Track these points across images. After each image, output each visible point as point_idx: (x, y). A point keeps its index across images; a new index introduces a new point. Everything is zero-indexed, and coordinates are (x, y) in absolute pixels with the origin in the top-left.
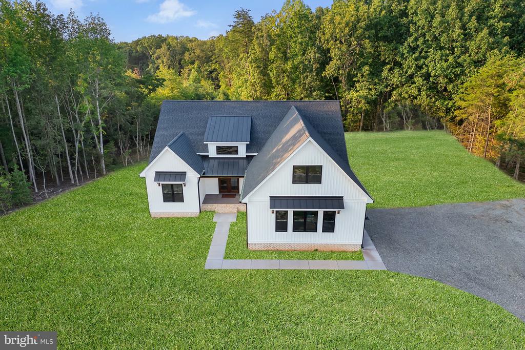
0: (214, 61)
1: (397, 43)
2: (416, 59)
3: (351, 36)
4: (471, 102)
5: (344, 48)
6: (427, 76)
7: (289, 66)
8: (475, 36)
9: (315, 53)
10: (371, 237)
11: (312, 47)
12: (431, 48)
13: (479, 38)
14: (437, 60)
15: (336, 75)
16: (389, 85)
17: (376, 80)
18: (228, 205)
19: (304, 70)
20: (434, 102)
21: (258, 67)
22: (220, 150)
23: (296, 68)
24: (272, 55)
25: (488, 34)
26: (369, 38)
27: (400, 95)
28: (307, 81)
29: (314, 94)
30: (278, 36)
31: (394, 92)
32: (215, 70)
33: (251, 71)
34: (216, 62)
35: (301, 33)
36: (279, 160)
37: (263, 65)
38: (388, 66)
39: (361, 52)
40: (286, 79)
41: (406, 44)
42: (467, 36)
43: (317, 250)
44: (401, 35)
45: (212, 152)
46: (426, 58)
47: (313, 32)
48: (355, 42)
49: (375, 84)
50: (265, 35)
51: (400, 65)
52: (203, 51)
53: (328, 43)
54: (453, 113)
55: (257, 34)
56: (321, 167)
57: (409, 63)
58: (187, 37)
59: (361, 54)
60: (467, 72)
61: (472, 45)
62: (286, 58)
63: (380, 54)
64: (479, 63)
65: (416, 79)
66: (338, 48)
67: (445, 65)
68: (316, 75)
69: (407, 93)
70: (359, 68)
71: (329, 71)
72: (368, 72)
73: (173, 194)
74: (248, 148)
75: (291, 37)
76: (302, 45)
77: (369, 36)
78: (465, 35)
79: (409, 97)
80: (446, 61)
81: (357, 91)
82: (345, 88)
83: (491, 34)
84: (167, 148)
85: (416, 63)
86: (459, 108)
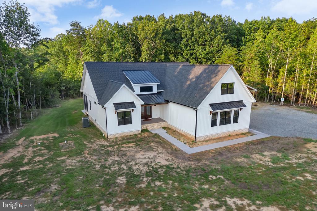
2: (189, 50)
18: (154, 124)
38: (172, 55)
41: (182, 43)
43: (230, 135)
45: (137, 91)
51: (181, 53)
56: (234, 83)
60: (215, 55)
64: (220, 51)
72: (163, 58)
73: (125, 118)
84: (124, 85)
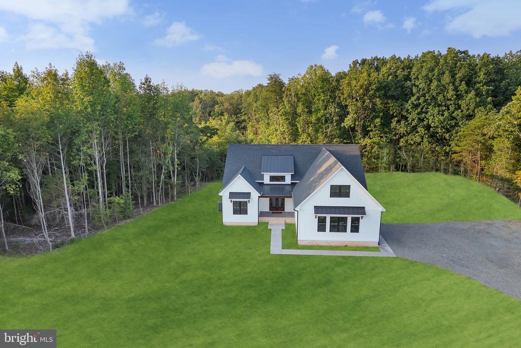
0: (243, 113)
1: (403, 100)
2: (418, 114)
3: (364, 95)
4: (464, 148)
5: (359, 104)
6: (428, 127)
7: (313, 119)
8: (465, 96)
9: (335, 108)
10: (385, 240)
11: (332, 103)
12: (430, 105)
13: (469, 98)
14: (435, 115)
15: (353, 125)
16: (397, 134)
17: (386, 130)
18: (278, 218)
19: (326, 121)
20: (435, 148)
21: (287, 119)
22: (272, 178)
23: (318, 120)
24: (299, 110)
25: (475, 95)
26: (379, 97)
27: (407, 141)
28: (329, 130)
29: (335, 140)
30: (304, 94)
31: (402, 140)
32: (244, 121)
33: (281, 122)
34: (245, 114)
35: (323, 92)
36: (317, 183)
37: (292, 118)
38: (396, 119)
39: (373, 107)
40: (311, 128)
41: (410, 102)
42: (459, 97)
43: (346, 246)
44: (406, 95)
45: (267, 180)
46: (426, 113)
47: (333, 92)
48: (368, 100)
49: (386, 133)
50: (293, 94)
51: (406, 118)
52: (231, 104)
53: (346, 101)
54: (451, 156)
55: (287, 93)
56: (349, 186)
57: (413, 116)
58: (211, 91)
59: (373, 109)
60: (460, 124)
61: (463, 103)
62: (310, 112)
63: (389, 109)
64: (470, 117)
65: (419, 129)
66: (354, 104)
67: (441, 118)
68: (336, 126)
69: (412, 140)
70: (372, 120)
71: (348, 122)
72: (379, 123)
73: (240, 209)
74: (293, 177)
75: (315, 95)
76: (324, 102)
77: (379, 95)
78: (457, 95)
79: (415, 143)
80: (443, 115)
81: (371, 139)
82: (360, 136)
83: (477, 95)
84: (239, 175)
85: (419, 116)
86: (455, 153)
